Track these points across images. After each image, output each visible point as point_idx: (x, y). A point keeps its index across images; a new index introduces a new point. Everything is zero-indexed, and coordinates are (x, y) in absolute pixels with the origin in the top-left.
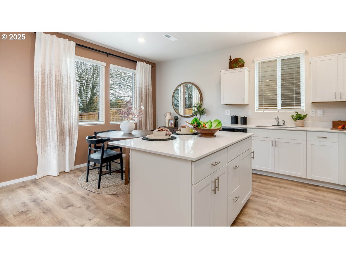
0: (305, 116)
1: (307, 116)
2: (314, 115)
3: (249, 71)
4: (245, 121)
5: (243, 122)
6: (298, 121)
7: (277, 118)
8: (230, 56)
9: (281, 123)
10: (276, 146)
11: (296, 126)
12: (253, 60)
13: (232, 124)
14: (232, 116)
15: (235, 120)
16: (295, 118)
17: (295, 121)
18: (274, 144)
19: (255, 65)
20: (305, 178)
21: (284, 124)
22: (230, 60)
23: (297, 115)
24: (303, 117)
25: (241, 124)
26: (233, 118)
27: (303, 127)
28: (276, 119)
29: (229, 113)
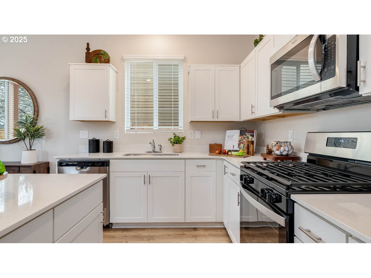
0: (184, 138)
1: (185, 138)
2: (192, 137)
3: (117, 72)
4: (109, 147)
5: (107, 149)
6: (176, 145)
7: (152, 142)
8: (88, 44)
9: (157, 149)
10: (149, 184)
11: (174, 152)
12: (123, 57)
13: (89, 152)
14: (89, 140)
15: (95, 145)
16: (173, 141)
17: (173, 145)
18: (147, 180)
19: (126, 66)
20: (183, 221)
21: (160, 150)
22: (86, 49)
23: (175, 137)
24: (181, 140)
25: (104, 152)
26: (92, 143)
27: (181, 152)
28: (150, 143)
29: (86, 135)
